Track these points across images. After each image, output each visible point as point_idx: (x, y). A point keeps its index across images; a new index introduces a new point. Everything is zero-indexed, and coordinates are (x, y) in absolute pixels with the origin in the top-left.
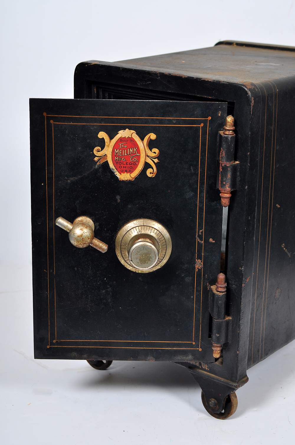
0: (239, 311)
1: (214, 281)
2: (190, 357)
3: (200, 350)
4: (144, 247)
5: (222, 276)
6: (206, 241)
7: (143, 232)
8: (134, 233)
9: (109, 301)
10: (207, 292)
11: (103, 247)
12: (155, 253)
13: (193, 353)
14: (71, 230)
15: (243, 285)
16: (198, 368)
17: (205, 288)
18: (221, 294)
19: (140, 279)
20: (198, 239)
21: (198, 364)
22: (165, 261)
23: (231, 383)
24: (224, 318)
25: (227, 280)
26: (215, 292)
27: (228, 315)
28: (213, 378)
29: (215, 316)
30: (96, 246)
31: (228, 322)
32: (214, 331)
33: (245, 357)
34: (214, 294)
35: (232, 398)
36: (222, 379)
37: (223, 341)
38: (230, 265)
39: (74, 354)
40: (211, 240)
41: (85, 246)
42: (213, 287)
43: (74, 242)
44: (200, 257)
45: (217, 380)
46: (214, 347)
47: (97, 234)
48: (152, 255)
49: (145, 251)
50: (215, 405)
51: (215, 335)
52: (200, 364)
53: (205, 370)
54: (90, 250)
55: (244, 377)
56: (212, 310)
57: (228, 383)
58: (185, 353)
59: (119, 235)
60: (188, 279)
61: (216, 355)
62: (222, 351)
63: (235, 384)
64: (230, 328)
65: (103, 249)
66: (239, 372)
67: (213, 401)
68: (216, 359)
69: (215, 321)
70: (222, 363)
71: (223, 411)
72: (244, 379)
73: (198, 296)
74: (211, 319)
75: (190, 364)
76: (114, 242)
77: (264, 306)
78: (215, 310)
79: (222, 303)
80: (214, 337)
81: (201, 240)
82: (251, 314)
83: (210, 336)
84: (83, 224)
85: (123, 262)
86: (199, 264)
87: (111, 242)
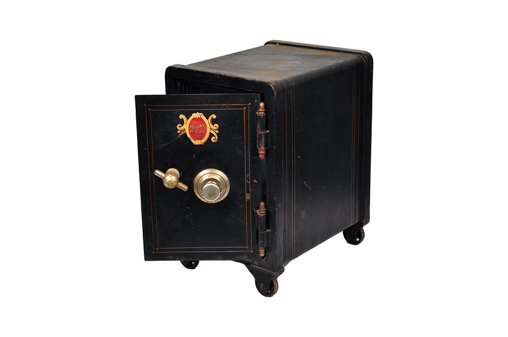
0: (274, 226)
1: (258, 207)
2: (246, 257)
3: (252, 252)
4: (210, 187)
5: (262, 204)
6: (252, 181)
7: (211, 177)
8: (205, 178)
9: (191, 222)
10: (254, 214)
11: (185, 187)
12: (218, 190)
13: (248, 254)
14: (164, 178)
15: (276, 209)
16: (252, 264)
17: (253, 212)
18: (262, 215)
19: (211, 207)
20: (246, 180)
21: (251, 262)
22: (226, 195)
23: (272, 272)
24: (266, 231)
25: (266, 206)
26: (258, 214)
27: (269, 229)
28: (261, 270)
29: (259, 230)
30: (180, 187)
31: (268, 233)
32: (260, 239)
33: (281, 256)
34: (258, 215)
35: (274, 282)
36: (267, 271)
37: (266, 245)
38: (268, 197)
39: (170, 257)
40: (255, 181)
41: (173, 187)
42: (258, 211)
43: (166, 185)
44: (248, 192)
45: (264, 271)
46: (260, 249)
47: (181, 180)
48: (216, 192)
49: (212, 190)
50: (264, 287)
51: (261, 242)
52: (253, 261)
53: (256, 265)
54: (177, 190)
55: (281, 269)
56: (258, 225)
57: (270, 273)
58: (242, 254)
59: (195, 180)
60: (241, 206)
61: (262, 255)
62: (265, 252)
63: (275, 273)
64: (270, 237)
65: (185, 189)
66: (277, 265)
67: (262, 285)
68: (263, 258)
69: (260, 232)
70: (266, 260)
71: (269, 292)
72: (281, 270)
73: (249, 217)
74: (257, 231)
75: (246, 261)
76: (193, 184)
77: (294, 222)
78: (260, 225)
79: (263, 221)
80: (260, 243)
81: (249, 181)
82: (284, 228)
83: (258, 243)
84: (172, 173)
85: (199, 197)
86: (248, 197)
87: (190, 184)
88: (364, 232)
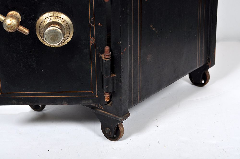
0: (120, 70)
1: (103, 52)
2: (91, 101)
3: (97, 96)
4: (53, 30)
5: (107, 48)
6: (96, 25)
7: (53, 20)
8: (48, 21)
9: (35, 66)
10: (99, 59)
11: (26, 31)
12: (60, 34)
13: (93, 99)
14: (4, 21)
15: (122, 53)
16: (97, 108)
17: (98, 56)
18: (107, 60)
19: (54, 51)
20: (91, 24)
21: (97, 106)
22: (69, 39)
23: (118, 117)
24: (111, 75)
25: (111, 50)
26: (103, 58)
27: (114, 73)
28: (107, 115)
29: (104, 75)
30: (21, 30)
31: (113, 78)
32: (105, 84)
33: (127, 101)
34: (103, 60)
35: (120, 127)
36: (112, 115)
37: (111, 90)
38: (113, 40)
39: (14, 101)
40: (99, 24)
41: (13, 31)
42: (103, 55)
43: (6, 29)
44: (93, 36)
45: (109, 115)
46: (105, 94)
47: (22, 23)
48: (59, 36)
49: (54, 33)
50: (109, 132)
51: (105, 87)
52: (98, 106)
53: (101, 109)
54: (18, 33)
55: (127, 113)
56: (103, 71)
57: (116, 118)
58: (87, 99)
59: (37, 23)
60: (86, 51)
61: (107, 100)
62: (111, 97)
63: (120, 118)
64: (115, 82)
65: (26, 33)
66: (123, 110)
67: (107, 130)
68: (108, 102)
69: (105, 77)
70: (112, 105)
71: (115, 136)
72: (126, 115)
73: (93, 62)
74: (102, 76)
75: (92, 106)
76: (35, 27)
77: (140, 66)
78: (104, 70)
79: (108, 66)
80: (105, 88)
81: (93, 24)
82: (130, 72)
83: (103, 87)
84: (12, 16)
85: (41, 40)
86: (92, 41)
87: (32, 28)
88: (209, 75)
